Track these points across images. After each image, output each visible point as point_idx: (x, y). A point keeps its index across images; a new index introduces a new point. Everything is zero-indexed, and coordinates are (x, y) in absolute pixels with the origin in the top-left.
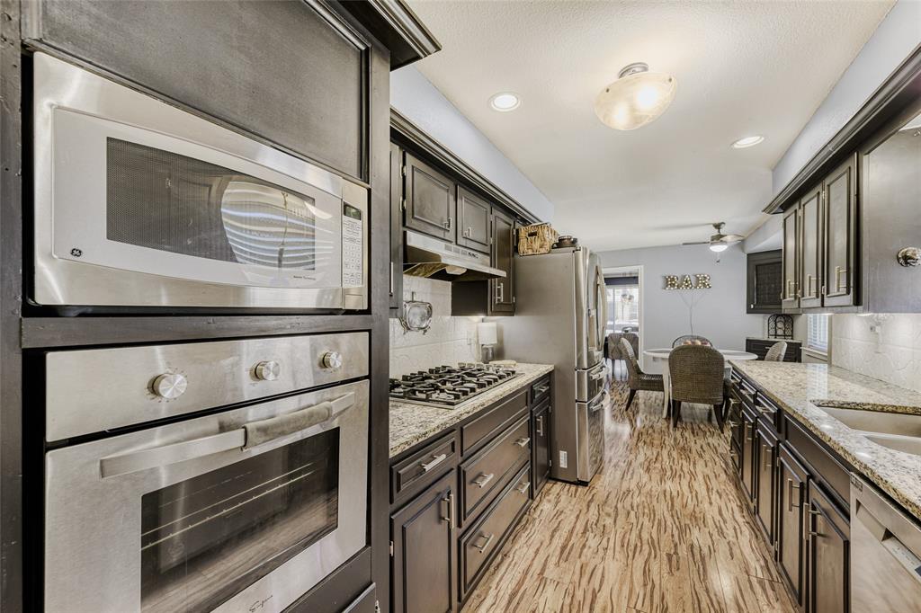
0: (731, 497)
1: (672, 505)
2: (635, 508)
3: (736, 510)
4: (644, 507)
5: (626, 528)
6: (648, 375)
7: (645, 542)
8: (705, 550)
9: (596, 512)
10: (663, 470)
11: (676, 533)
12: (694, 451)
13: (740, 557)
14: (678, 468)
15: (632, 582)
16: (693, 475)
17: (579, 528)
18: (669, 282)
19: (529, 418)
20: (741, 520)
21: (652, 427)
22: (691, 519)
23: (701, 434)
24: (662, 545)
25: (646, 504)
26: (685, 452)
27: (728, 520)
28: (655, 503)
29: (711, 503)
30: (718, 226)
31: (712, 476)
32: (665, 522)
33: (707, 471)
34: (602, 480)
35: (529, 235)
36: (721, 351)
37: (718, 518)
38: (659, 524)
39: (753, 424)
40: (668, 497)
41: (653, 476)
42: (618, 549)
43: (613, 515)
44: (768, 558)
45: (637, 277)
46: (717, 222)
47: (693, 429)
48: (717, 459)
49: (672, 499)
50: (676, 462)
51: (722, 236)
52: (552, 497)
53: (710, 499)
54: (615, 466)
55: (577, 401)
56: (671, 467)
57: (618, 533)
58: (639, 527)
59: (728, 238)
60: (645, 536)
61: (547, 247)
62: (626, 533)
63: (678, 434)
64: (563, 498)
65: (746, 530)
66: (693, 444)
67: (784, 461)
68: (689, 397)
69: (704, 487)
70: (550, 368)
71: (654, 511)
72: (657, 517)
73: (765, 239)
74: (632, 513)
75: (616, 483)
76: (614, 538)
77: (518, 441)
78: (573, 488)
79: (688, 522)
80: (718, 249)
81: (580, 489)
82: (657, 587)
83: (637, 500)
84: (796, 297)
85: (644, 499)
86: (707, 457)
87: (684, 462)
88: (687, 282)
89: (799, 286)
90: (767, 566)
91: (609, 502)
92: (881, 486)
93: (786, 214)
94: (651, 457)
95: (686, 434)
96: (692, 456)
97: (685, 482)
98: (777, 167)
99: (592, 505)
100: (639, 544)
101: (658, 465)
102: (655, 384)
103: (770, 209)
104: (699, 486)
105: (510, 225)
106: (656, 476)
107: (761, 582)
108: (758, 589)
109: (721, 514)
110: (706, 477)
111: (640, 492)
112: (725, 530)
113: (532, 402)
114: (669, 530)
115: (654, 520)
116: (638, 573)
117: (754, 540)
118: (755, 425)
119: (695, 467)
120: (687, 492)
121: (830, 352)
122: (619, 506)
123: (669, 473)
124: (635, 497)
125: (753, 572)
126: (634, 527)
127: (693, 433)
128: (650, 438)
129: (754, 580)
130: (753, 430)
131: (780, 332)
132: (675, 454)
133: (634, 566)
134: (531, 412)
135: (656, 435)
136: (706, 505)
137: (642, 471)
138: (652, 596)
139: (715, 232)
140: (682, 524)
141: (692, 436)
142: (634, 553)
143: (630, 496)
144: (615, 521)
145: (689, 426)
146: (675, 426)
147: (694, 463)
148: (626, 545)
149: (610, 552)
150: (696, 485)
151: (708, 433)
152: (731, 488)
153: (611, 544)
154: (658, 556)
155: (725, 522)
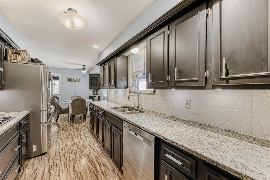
0: (91, 137)
1: (77, 146)
2: (66, 152)
3: (93, 139)
4: (69, 151)
5: (65, 160)
6: (64, 109)
7: (72, 161)
8: (88, 153)
9: (52, 161)
10: (72, 137)
11: (80, 153)
12: (80, 128)
13: (96, 150)
14: (76, 134)
15: (70, 176)
16: (81, 135)
17: (46, 170)
18: (69, 80)
19: (19, 136)
20: (94, 141)
21: (66, 125)
22: (83, 147)
23: (80, 123)
24: (77, 159)
25: (69, 149)
26: (77, 129)
27: (92, 143)
28: (72, 147)
29: (87, 140)
30: (84, 66)
31: (85, 133)
32: (76, 151)
33: (84, 132)
34: (52, 149)
35: (14, 53)
36: (85, 99)
37: (89, 143)
38: (75, 153)
39: (97, 116)
40: (76, 144)
41: (70, 140)
42: (63, 168)
43: (59, 159)
44: (101, 147)
45: (58, 77)
46: (84, 65)
47: (78, 122)
48: (86, 128)
49: (77, 144)
50: (75, 133)
51: (85, 69)
52: (30, 166)
53: (86, 139)
54: (56, 142)
55: (42, 123)
56: (74, 135)
57: (62, 163)
58: (69, 157)
59: (86, 70)
60: (71, 159)
61: (26, 61)
62: (65, 162)
63: (74, 125)
64: (36, 164)
65: (96, 143)
66: (79, 126)
67: (106, 123)
68: (77, 113)
69: (84, 137)
70: (28, 112)
71: (72, 150)
72: (74, 152)
73: (94, 71)
74: (66, 154)
75: (58, 147)
76: (61, 166)
77: (13, 149)
78: (40, 157)
79: (82, 148)
80: (84, 72)
81: (43, 156)
82: (78, 172)
83: (66, 150)
84: (103, 85)
85: (68, 148)
86: (83, 129)
87: (78, 132)
88: (74, 80)
89: (104, 83)
90: (101, 149)
91: (57, 155)
92: (128, 122)
93: (101, 66)
94: (68, 134)
95: (77, 124)
96: (79, 130)
97: (79, 138)
98: (100, 55)
99: (50, 159)
100: (70, 163)
101: (71, 136)
102: (67, 111)
103: (98, 64)
104: (83, 137)
105: (2, 46)
106: (70, 139)
107: (101, 154)
108: (101, 156)
109: (90, 142)
110: (84, 134)
111: (67, 147)
112: (91, 146)
113: (20, 129)
114: (78, 153)
115: (73, 153)
116: (72, 172)
117: (98, 145)
118: (97, 117)
119: (81, 133)
120: (80, 140)
121: (108, 98)
122: (61, 154)
123: (74, 137)
124: (65, 149)
125: (99, 152)
126: (67, 159)
127: (78, 123)
128: (66, 129)
129: (100, 154)
130: (97, 118)
131: (96, 94)
132: (75, 131)
133: (70, 170)
134: (20, 133)
135: (68, 127)
136: (86, 141)
137: (66, 140)
138: (77, 176)
139: (83, 67)
140: (81, 150)
141: (78, 124)
142: (69, 166)
143: (64, 149)
144: (60, 160)
145: (77, 121)
146: (73, 123)
147: (80, 131)
148: (66, 166)
149: (61, 171)
150: (82, 137)
151: (82, 122)
152: (90, 134)
153: (61, 168)
154: (77, 163)
155: (91, 143)
